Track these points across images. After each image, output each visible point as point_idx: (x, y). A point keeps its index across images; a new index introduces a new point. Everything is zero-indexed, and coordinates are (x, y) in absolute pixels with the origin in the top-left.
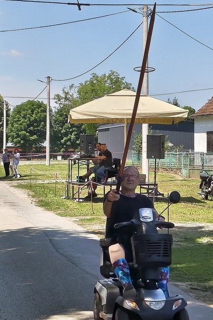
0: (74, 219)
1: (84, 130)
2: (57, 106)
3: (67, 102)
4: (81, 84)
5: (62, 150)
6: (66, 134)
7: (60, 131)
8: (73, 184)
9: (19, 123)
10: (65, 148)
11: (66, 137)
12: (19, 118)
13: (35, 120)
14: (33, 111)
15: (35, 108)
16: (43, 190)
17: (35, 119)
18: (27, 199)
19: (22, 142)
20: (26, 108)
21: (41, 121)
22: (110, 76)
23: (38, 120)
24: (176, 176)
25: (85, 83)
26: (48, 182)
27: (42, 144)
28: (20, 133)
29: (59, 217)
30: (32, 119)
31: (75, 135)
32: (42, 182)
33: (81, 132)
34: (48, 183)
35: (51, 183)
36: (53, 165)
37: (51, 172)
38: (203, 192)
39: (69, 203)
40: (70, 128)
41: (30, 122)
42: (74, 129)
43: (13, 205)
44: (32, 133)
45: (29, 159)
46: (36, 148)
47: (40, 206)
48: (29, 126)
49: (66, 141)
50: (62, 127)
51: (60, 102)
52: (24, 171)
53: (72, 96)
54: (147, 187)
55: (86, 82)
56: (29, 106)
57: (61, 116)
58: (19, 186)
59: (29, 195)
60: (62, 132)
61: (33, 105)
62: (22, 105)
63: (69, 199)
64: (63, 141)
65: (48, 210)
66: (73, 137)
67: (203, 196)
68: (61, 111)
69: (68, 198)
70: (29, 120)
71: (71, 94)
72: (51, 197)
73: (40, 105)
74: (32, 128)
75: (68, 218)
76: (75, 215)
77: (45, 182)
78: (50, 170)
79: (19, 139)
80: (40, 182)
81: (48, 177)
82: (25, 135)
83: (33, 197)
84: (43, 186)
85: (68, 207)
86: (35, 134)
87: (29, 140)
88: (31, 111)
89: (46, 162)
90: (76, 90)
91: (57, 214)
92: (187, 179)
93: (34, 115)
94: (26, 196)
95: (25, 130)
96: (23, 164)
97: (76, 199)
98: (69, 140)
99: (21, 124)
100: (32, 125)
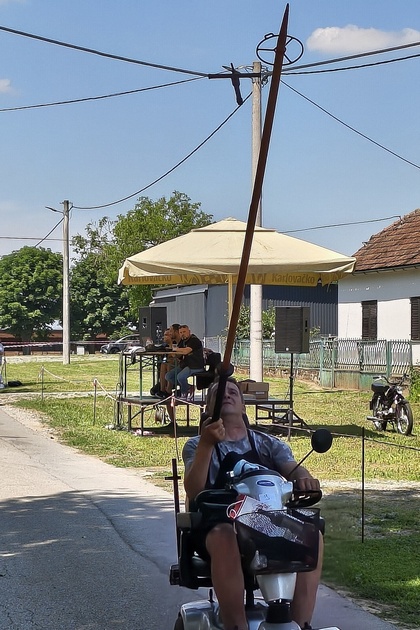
0: (144, 472)
1: (126, 300)
2: (78, 257)
3: (96, 251)
4: (120, 217)
5: (86, 335)
6: (92, 308)
7: (82, 301)
8: (129, 401)
9: (9, 287)
10: (92, 333)
11: (94, 312)
12: (8, 279)
13: (38, 283)
14: (32, 267)
15: (37, 261)
16: (67, 411)
17: (38, 281)
18: (40, 429)
19: (14, 321)
20: (21, 261)
21: (47, 284)
22: (173, 201)
23: (43, 282)
24: (310, 383)
25: (129, 215)
26: (74, 396)
27: (50, 325)
28: (11, 305)
29: (113, 468)
30: (32, 280)
31: (108, 309)
32: (64, 397)
33: (119, 304)
34: (75, 398)
35: (80, 399)
36: (76, 363)
37: (74, 376)
38: (377, 415)
39: (123, 437)
40: (98, 297)
41: (29, 286)
42: (106, 298)
43: (18, 443)
44: (32, 306)
45: (26, 352)
46: (39, 332)
47: (69, 444)
48: (26, 293)
49: (93, 320)
50: (85, 294)
51: (82, 250)
52: (25, 375)
53: (104, 239)
54: (271, 406)
55: (130, 213)
56: (26, 257)
57: (83, 275)
58: (21, 404)
59: (43, 422)
60: (86, 303)
61: (33, 256)
62: (14, 255)
63: (121, 429)
64: (87, 320)
65: (87, 452)
66: (105, 312)
67: (377, 423)
68: (83, 266)
69: (119, 427)
70: (27, 283)
71: (102, 236)
72: (86, 427)
73: (45, 255)
74: (31, 297)
75: (132, 471)
76: (143, 464)
77: (69, 396)
78: (71, 373)
79: (8, 316)
80: (60, 395)
81: (72, 387)
82: (19, 309)
83: (52, 425)
84: (65, 404)
85: (125, 447)
86: (38, 307)
87: (27, 319)
88: (31, 266)
89: (64, 358)
90: (113, 227)
91: (106, 461)
92: (330, 389)
93: (35, 274)
94: (38, 424)
95: (20, 300)
96: (22, 362)
97: (135, 429)
98: (98, 318)
99: (12, 290)
100: (32, 292)
